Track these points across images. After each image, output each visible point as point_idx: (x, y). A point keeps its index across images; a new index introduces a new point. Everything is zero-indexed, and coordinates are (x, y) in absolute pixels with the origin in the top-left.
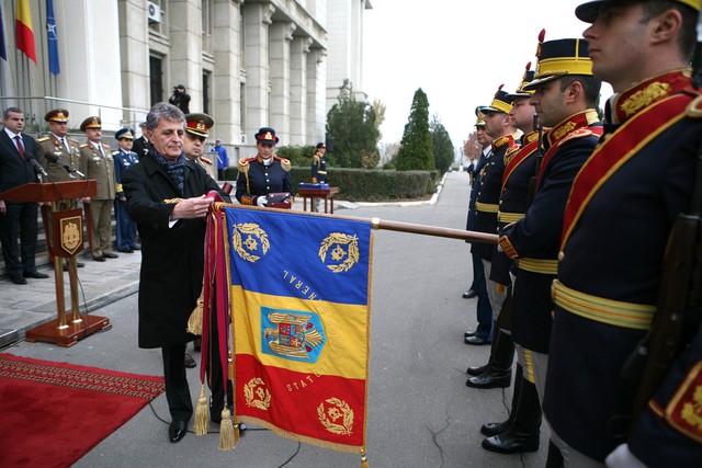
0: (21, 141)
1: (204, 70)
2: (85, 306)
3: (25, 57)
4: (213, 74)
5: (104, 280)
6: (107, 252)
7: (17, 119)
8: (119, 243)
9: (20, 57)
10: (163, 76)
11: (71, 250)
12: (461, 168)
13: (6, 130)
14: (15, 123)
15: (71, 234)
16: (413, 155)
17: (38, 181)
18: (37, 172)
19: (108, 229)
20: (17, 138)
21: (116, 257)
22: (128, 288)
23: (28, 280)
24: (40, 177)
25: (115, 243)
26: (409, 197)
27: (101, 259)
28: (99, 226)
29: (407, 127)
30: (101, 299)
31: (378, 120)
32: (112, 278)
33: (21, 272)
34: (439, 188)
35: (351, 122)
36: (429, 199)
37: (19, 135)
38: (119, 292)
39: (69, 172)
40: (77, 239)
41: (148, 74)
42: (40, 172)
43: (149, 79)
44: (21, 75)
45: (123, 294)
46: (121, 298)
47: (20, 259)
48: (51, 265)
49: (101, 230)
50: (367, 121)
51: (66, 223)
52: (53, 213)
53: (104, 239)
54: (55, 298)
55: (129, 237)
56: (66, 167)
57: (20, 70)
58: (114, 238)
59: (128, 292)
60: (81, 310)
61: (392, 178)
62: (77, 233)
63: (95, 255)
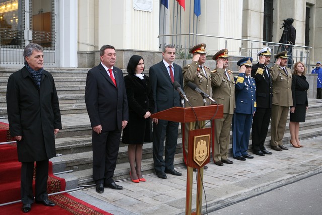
0: (172, 70)
1: (308, 4)
2: (206, 207)
3: (179, 5)
4: (315, 6)
5: (222, 184)
6: (225, 158)
7: (170, 53)
8: (235, 150)
9: (176, 6)
10: (274, 11)
11: (200, 162)
13: (164, 61)
14: (169, 56)
15: (201, 149)
17: (181, 105)
18: (181, 98)
19: (227, 139)
20: (170, 67)
21: (232, 163)
22: (240, 195)
23: (167, 175)
24: (183, 102)
25: (232, 150)
27: (219, 164)
28: (221, 137)
30: (218, 202)
32: (228, 183)
33: (163, 169)
37: (172, 65)
38: (233, 198)
39: (204, 97)
40: (206, 153)
41: (263, 10)
42: (184, 98)
43: (263, 14)
44: (175, 18)
45: (236, 200)
46: (234, 203)
47: (164, 157)
48: (184, 165)
49: (222, 139)
51: (198, 140)
52: (189, 132)
53: (224, 147)
54: (185, 196)
55: (242, 146)
56: (202, 94)
57: (175, 15)
58: (230, 146)
59: (240, 198)
60: (203, 210)
62: (205, 149)
63: (216, 159)
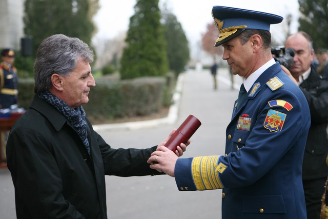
12: (199, 66)
16: (141, 57)
26: (140, 115)
29: (132, 19)
31: (92, 9)
34: (176, 97)
35: (57, 12)
36: (165, 115)
50: (79, 12)
61: (115, 92)
